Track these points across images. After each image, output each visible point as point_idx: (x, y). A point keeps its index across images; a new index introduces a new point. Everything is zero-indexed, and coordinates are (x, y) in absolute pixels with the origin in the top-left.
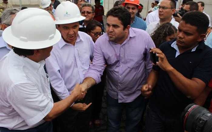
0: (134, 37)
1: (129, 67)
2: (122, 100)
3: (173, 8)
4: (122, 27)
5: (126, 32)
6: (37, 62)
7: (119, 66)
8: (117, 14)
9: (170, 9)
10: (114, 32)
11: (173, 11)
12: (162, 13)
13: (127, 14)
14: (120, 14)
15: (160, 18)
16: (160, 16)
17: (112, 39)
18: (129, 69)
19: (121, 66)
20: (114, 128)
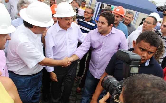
0: (114, 33)
1: (106, 52)
2: (97, 76)
3: (154, 24)
4: (107, 24)
5: (109, 28)
6: (36, 34)
7: (100, 50)
8: (105, 16)
9: (152, 25)
10: (101, 27)
11: (154, 26)
12: (146, 26)
13: (112, 17)
14: (107, 16)
15: (143, 29)
16: (144, 27)
17: (99, 31)
18: (106, 53)
19: (102, 50)
20: (87, 94)
